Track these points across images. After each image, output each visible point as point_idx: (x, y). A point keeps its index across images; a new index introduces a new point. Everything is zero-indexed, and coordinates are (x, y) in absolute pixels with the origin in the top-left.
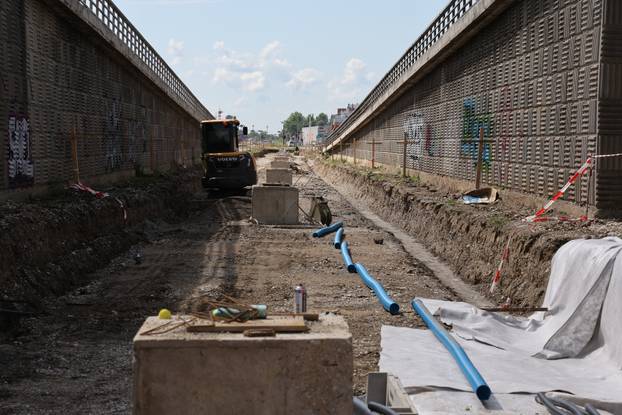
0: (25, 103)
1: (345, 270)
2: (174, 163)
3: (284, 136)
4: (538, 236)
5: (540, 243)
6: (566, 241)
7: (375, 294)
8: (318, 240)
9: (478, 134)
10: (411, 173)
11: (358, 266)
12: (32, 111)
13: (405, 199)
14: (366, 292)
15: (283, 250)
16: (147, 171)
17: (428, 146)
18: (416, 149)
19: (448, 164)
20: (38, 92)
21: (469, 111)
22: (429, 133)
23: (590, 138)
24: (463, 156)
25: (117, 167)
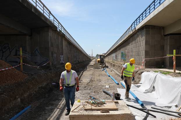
0: (63, 53)
1: (108, 76)
2: (83, 60)
3: (96, 57)
4: (138, 71)
5: (139, 72)
6: (143, 72)
7: (114, 81)
8: (103, 71)
9: (124, 56)
10: (114, 61)
11: (110, 76)
12: (64, 54)
13: (114, 65)
14: (112, 80)
15: (98, 73)
16: (80, 62)
17: (116, 58)
18: (114, 58)
19: (119, 60)
20: (64, 52)
21: (122, 53)
22: (116, 56)
23: (143, 56)
24: (121, 59)
25: (76, 61)
